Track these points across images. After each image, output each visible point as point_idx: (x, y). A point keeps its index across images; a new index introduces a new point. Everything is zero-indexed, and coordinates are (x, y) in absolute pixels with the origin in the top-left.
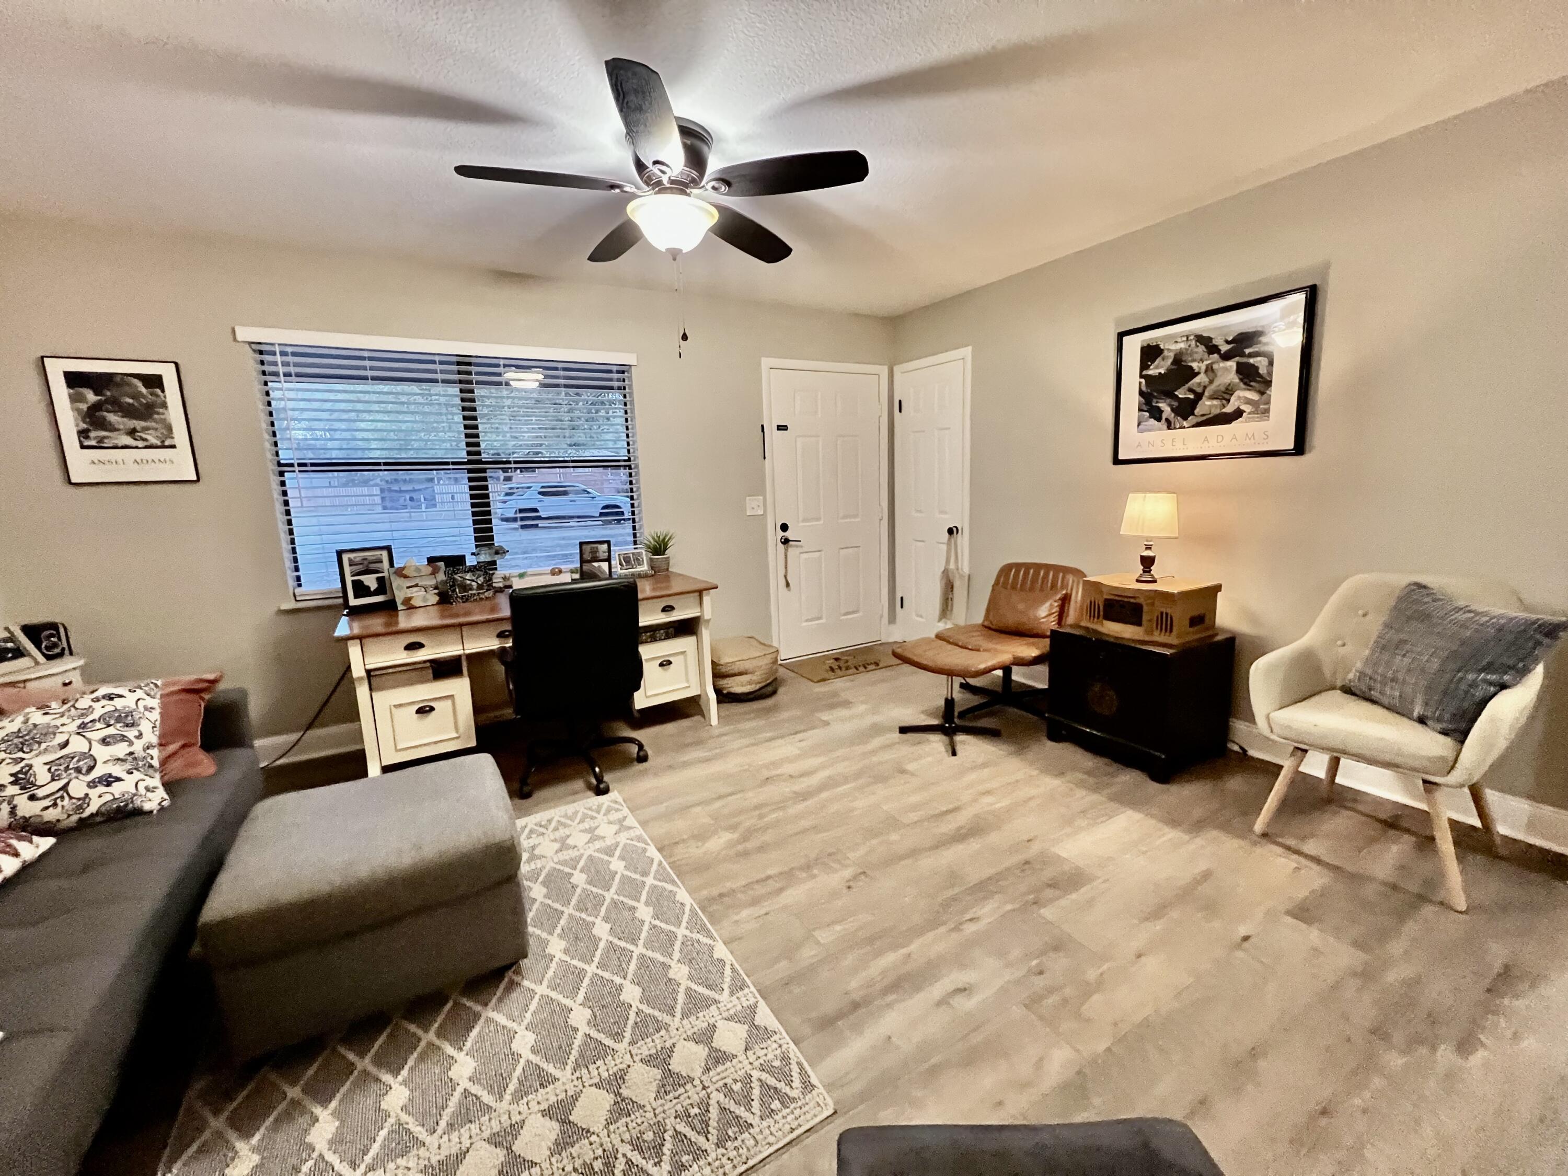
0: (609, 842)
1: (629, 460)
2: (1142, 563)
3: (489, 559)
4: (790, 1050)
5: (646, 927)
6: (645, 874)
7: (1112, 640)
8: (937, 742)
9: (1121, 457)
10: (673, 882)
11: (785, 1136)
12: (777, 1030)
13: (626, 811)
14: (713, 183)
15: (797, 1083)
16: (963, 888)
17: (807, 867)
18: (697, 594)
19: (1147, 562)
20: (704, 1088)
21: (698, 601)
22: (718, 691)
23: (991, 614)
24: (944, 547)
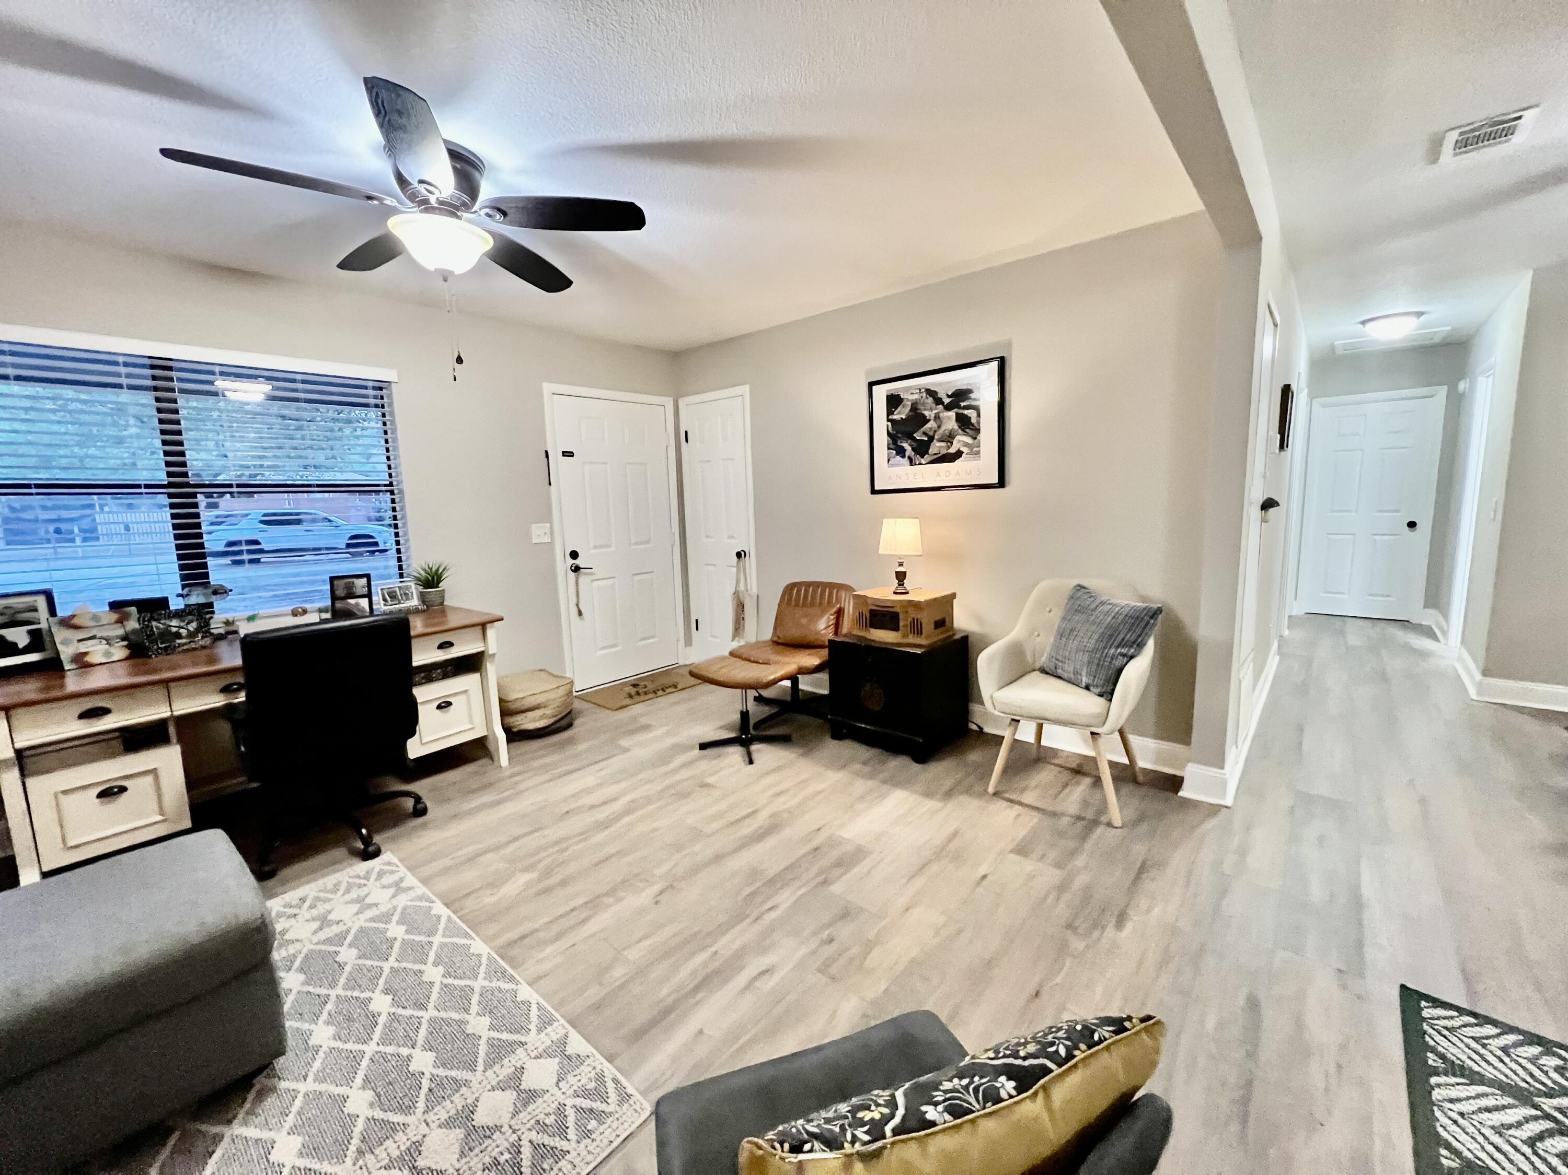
0: (383, 908)
1: (391, 484)
2: (897, 578)
3: (202, 600)
4: (604, 1070)
5: (436, 989)
6: (432, 933)
7: (877, 645)
8: (735, 753)
9: (876, 488)
10: (467, 935)
11: (603, 1151)
12: (590, 1054)
13: (403, 871)
14: (487, 210)
15: (613, 1097)
16: (761, 883)
17: (612, 892)
18: (480, 627)
19: (901, 576)
20: (514, 1132)
21: (481, 636)
22: (507, 729)
23: (778, 629)
24: (734, 570)
